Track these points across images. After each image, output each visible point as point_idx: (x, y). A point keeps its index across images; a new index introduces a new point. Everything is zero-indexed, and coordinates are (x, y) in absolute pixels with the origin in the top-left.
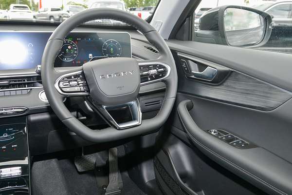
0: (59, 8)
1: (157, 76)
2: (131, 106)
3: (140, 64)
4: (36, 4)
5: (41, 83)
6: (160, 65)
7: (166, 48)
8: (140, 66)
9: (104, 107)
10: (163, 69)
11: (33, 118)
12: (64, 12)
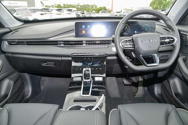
0: (120, 11)
1: (169, 43)
2: (154, 56)
3: (161, 36)
4: (110, 10)
5: (114, 43)
6: (171, 37)
7: (176, 29)
8: (161, 37)
9: (141, 55)
10: (172, 39)
11: (109, 58)
12: (122, 13)
